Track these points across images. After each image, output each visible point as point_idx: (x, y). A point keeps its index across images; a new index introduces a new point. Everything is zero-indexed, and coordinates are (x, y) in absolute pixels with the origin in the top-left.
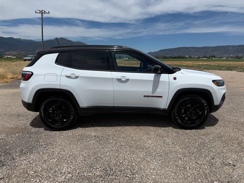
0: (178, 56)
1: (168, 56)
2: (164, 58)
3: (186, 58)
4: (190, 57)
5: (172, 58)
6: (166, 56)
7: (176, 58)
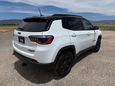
0: (11, 24)
1: (6, 24)
2: (3, 25)
3: (16, 25)
4: (18, 24)
5: (8, 25)
6: (5, 24)
7: (10, 25)
